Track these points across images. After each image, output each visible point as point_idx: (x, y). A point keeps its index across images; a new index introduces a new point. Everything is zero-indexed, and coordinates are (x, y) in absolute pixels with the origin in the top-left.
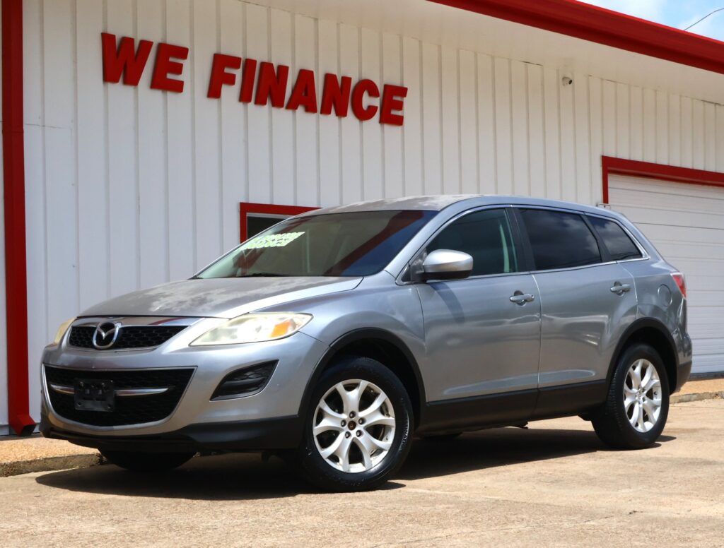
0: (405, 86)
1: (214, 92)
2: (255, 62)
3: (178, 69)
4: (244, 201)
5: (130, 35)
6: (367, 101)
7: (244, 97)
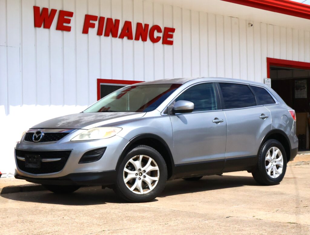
0: (174, 28)
1: (85, 31)
2: (104, 18)
3: (69, 21)
4: (99, 78)
5: (46, 7)
6: (156, 34)
7: (99, 33)
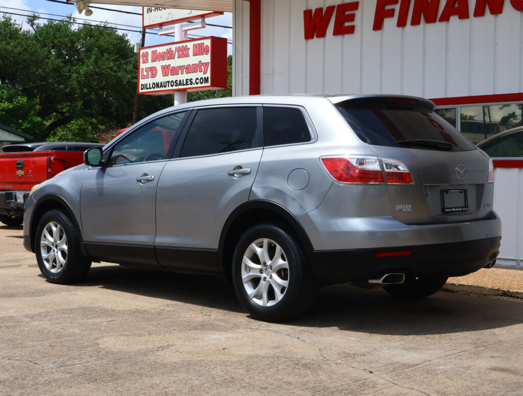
1: (378, 26)
3: (352, 18)
5: (321, 6)
7: (401, 23)
